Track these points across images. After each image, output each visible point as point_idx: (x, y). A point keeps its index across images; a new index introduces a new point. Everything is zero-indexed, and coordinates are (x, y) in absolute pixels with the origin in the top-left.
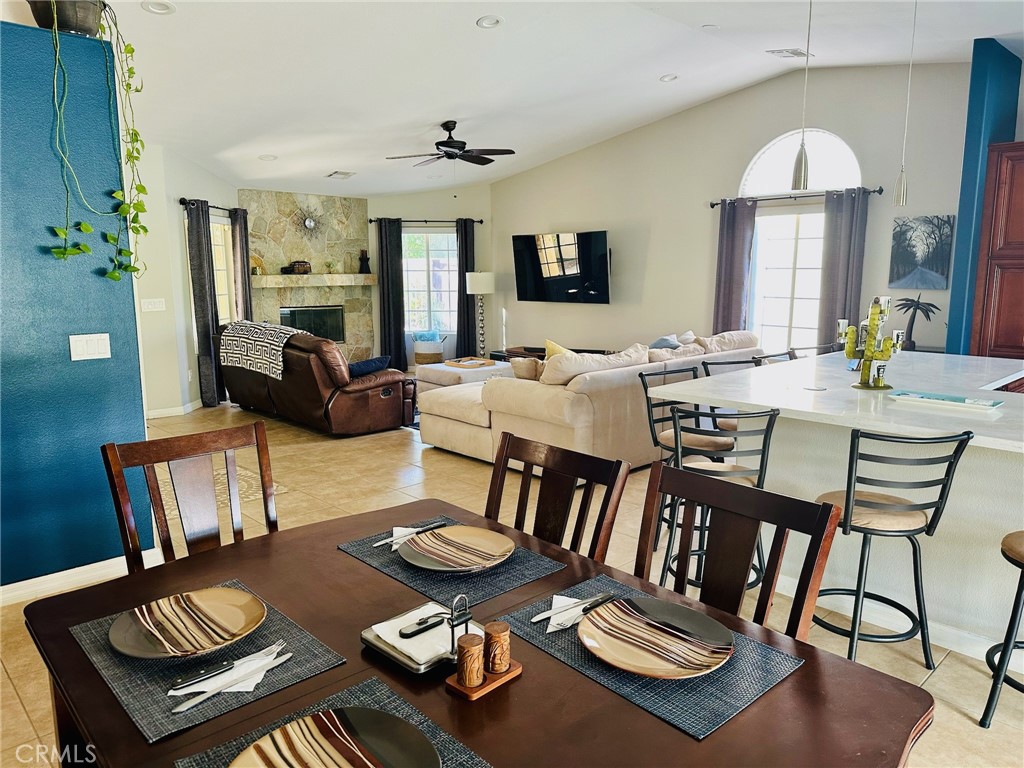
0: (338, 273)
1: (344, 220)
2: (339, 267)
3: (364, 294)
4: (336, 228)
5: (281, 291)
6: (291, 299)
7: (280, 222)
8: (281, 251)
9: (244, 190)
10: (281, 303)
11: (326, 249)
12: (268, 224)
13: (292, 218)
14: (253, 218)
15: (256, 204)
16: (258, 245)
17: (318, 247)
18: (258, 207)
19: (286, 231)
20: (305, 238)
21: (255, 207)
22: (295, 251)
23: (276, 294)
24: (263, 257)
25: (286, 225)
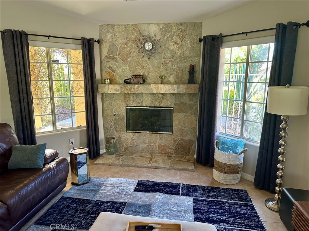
0: (170, 83)
1: (179, 41)
2: (172, 79)
3: (191, 100)
4: (172, 48)
6: (133, 101)
7: (127, 47)
8: (128, 68)
9: (103, 25)
10: (126, 103)
11: (162, 65)
12: (119, 49)
13: (136, 43)
14: (108, 45)
15: (110, 35)
16: (111, 64)
17: (156, 64)
18: (112, 37)
19: (132, 53)
20: (146, 58)
21: (110, 37)
22: (138, 67)
23: (123, 97)
24: (114, 72)
25: (132, 48)
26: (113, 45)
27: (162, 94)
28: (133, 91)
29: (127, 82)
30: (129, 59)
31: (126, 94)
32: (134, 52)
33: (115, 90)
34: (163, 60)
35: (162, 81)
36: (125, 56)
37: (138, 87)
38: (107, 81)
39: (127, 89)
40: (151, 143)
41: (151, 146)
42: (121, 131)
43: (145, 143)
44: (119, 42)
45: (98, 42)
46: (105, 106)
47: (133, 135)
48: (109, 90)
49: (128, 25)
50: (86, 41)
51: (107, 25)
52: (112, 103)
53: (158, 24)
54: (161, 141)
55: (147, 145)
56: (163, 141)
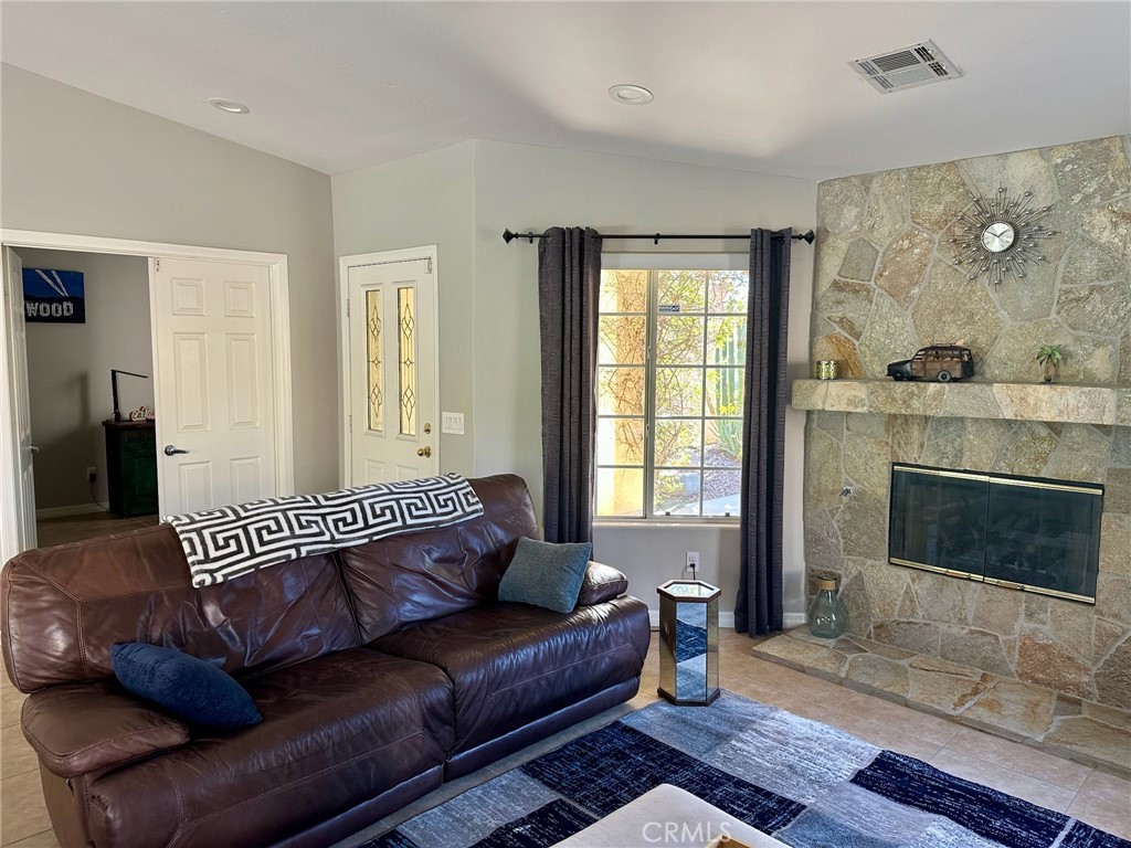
0: (1089, 382)
2: (1100, 363)
4: (1105, 237)
5: (895, 422)
6: (922, 446)
7: (913, 246)
8: (909, 320)
9: (831, 181)
10: (894, 453)
11: (1055, 308)
12: (880, 254)
13: (949, 229)
14: (843, 246)
15: (855, 211)
16: (852, 309)
17: (1026, 303)
18: (860, 214)
19: (928, 268)
20: (984, 280)
21: (852, 217)
22: (948, 318)
23: (882, 429)
24: (857, 336)
25: (929, 250)
26: (861, 244)
27: (1049, 425)
28: (917, 406)
29: (897, 373)
30: (916, 291)
31: (895, 415)
32: (938, 262)
33: (850, 402)
34: (1059, 285)
35: (1053, 369)
36: (904, 281)
37: (940, 393)
38: (827, 370)
39: (893, 399)
40: (985, 623)
41: (987, 639)
42: (868, 556)
43: (962, 621)
44: (882, 236)
45: (810, 238)
46: (814, 455)
47: (913, 581)
48: (830, 401)
49: (920, 168)
50: (767, 238)
51: (845, 179)
52: (842, 447)
53: (1044, 152)
54: (1033, 625)
55: (971, 632)
56: (1047, 629)
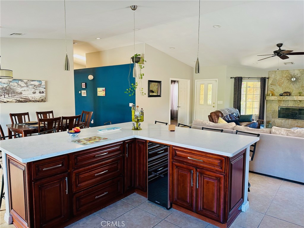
5: (279, 101)
6: (283, 104)
7: (282, 80)
8: (281, 89)
9: (270, 71)
10: (279, 105)
11: (300, 88)
12: (277, 81)
13: (287, 78)
14: (272, 79)
15: (274, 75)
16: (273, 87)
17: (297, 87)
20: (291, 84)
22: (287, 89)
24: (274, 91)
25: (284, 80)
26: (275, 79)
27: (300, 101)
28: (284, 99)
29: (281, 95)
30: (282, 85)
32: (285, 82)
33: (274, 99)
34: (301, 85)
35: (300, 94)
38: (271, 95)
39: (280, 98)
40: (292, 125)
42: (275, 118)
44: (278, 78)
45: (268, 78)
46: (268, 106)
47: (282, 121)
48: (271, 99)
49: (283, 71)
50: (263, 78)
51: (273, 71)
52: (272, 104)
53: (299, 70)
54: (298, 124)
